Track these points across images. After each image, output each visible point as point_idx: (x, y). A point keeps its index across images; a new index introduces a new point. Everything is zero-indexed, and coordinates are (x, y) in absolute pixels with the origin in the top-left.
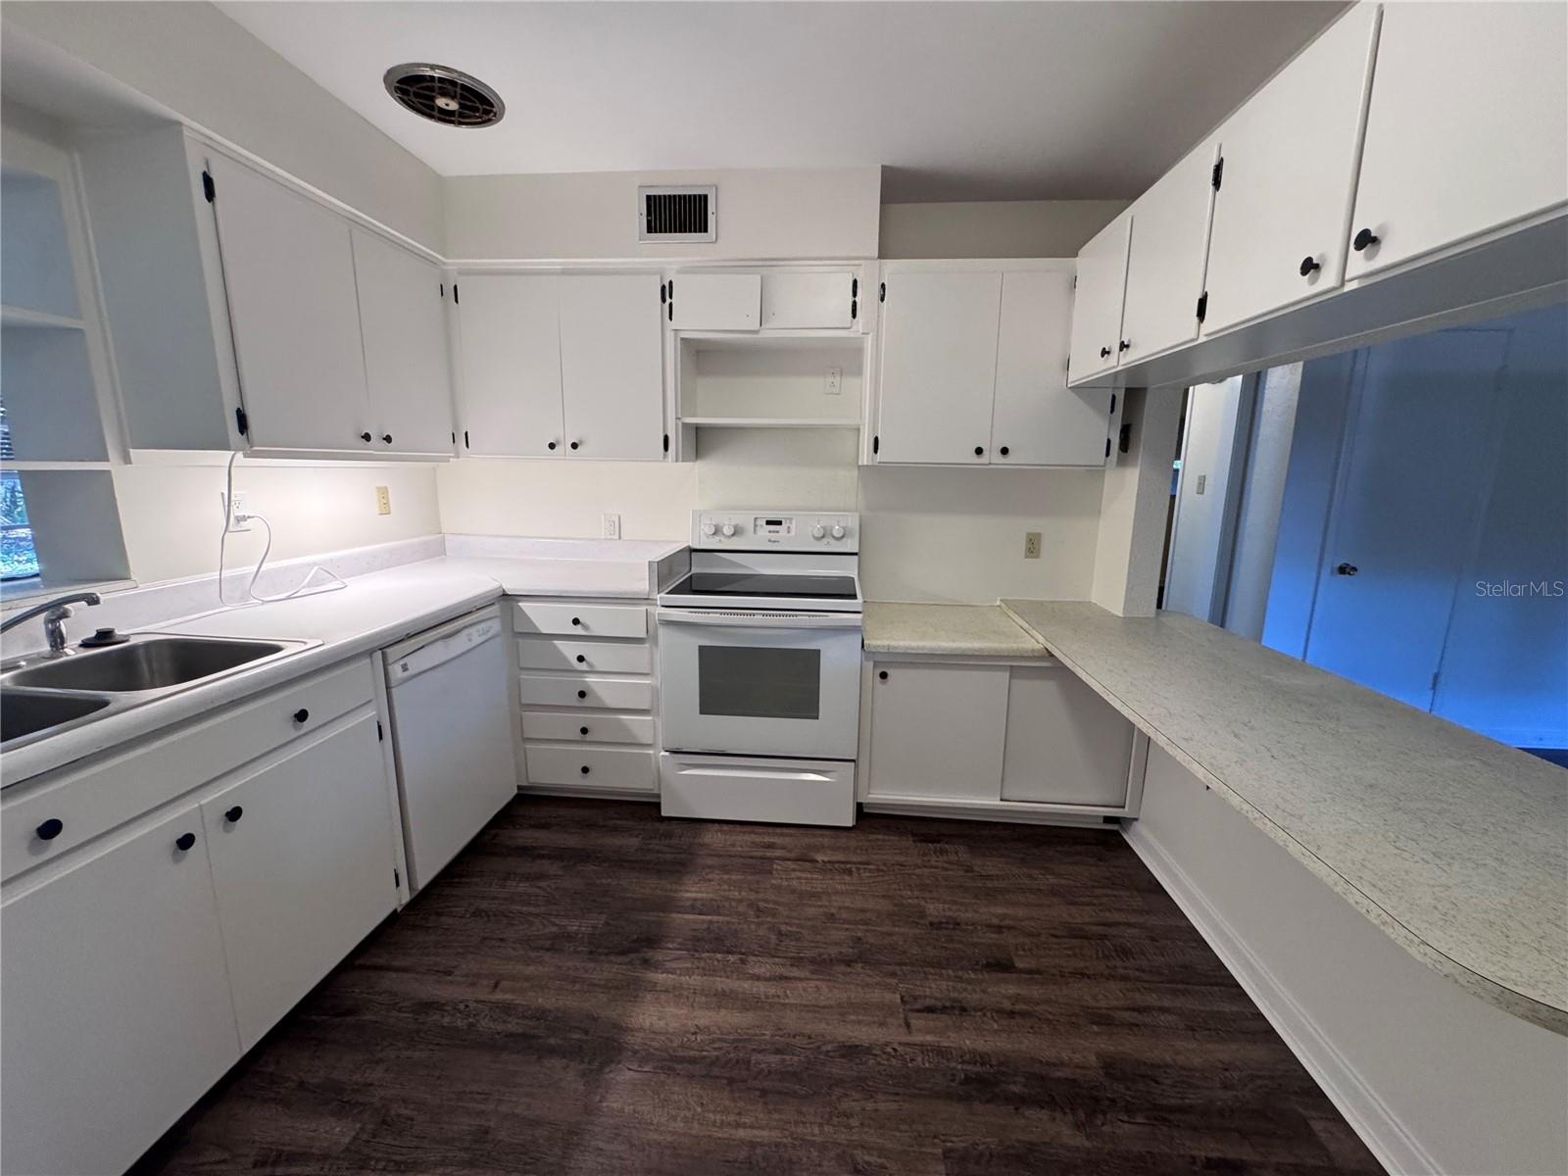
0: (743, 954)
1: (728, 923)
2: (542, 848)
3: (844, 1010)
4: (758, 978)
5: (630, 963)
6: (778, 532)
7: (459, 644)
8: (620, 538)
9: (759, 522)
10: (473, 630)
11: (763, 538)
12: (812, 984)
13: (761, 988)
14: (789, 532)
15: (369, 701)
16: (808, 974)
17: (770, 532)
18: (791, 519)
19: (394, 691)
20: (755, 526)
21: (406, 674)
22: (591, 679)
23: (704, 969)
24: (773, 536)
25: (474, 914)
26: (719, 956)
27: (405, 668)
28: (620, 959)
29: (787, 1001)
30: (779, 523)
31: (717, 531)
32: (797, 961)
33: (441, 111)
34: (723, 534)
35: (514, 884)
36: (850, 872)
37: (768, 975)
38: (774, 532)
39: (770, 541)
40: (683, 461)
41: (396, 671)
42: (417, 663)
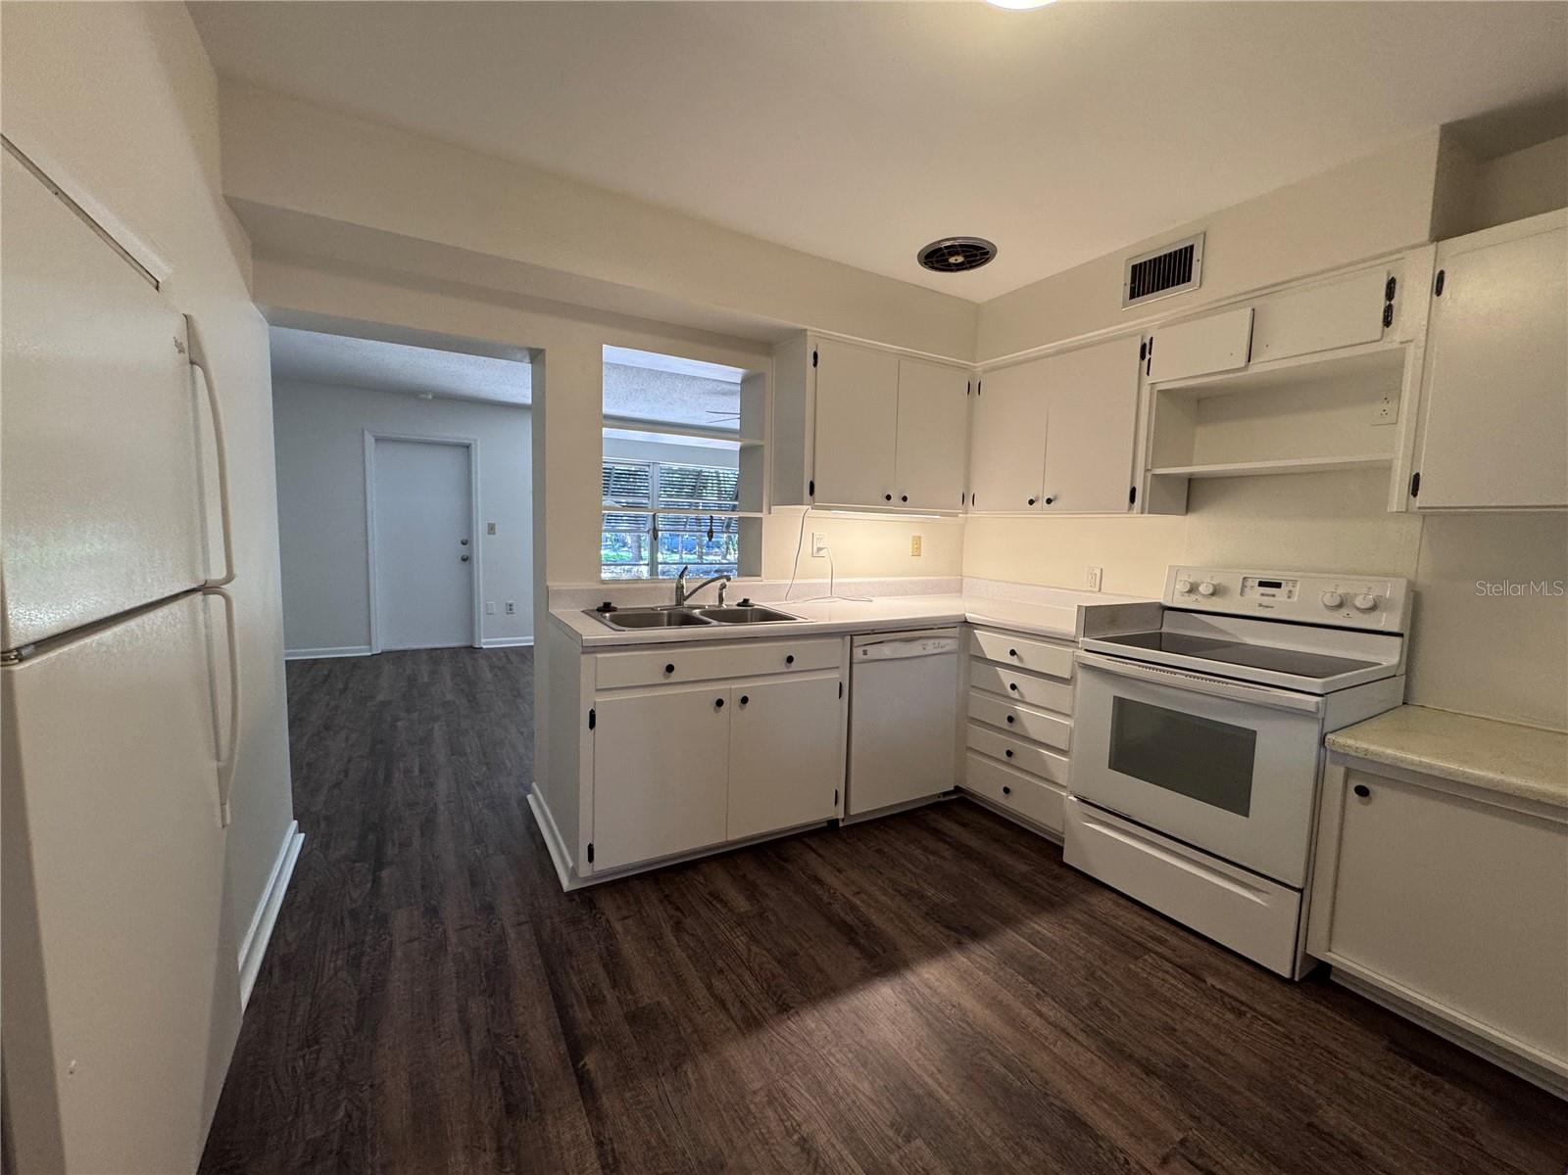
0: (1044, 992)
1: (1052, 964)
2: (950, 837)
3: (1099, 1094)
4: (1040, 1014)
5: (949, 936)
6: (1274, 596)
7: (915, 649)
8: (1100, 590)
9: (1249, 583)
10: (930, 642)
11: (1253, 601)
12: (1089, 1055)
13: (1037, 1022)
14: (1289, 597)
15: (837, 668)
16: (1093, 1047)
17: (1263, 595)
18: (1294, 582)
19: (855, 667)
20: (1244, 587)
21: (865, 657)
22: (1021, 708)
23: (1000, 976)
24: (1267, 601)
25: (877, 851)
26: (1021, 978)
27: (865, 653)
28: (942, 929)
29: (1052, 1047)
30: (1278, 585)
31: (1193, 589)
32: (1092, 1032)
33: (956, 265)
34: (1200, 593)
35: (913, 847)
36: (1241, 1014)
37: (1052, 1019)
38: (1268, 595)
39: (1260, 605)
40: (1149, 513)
41: (858, 653)
42: (874, 652)
